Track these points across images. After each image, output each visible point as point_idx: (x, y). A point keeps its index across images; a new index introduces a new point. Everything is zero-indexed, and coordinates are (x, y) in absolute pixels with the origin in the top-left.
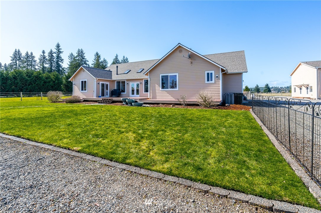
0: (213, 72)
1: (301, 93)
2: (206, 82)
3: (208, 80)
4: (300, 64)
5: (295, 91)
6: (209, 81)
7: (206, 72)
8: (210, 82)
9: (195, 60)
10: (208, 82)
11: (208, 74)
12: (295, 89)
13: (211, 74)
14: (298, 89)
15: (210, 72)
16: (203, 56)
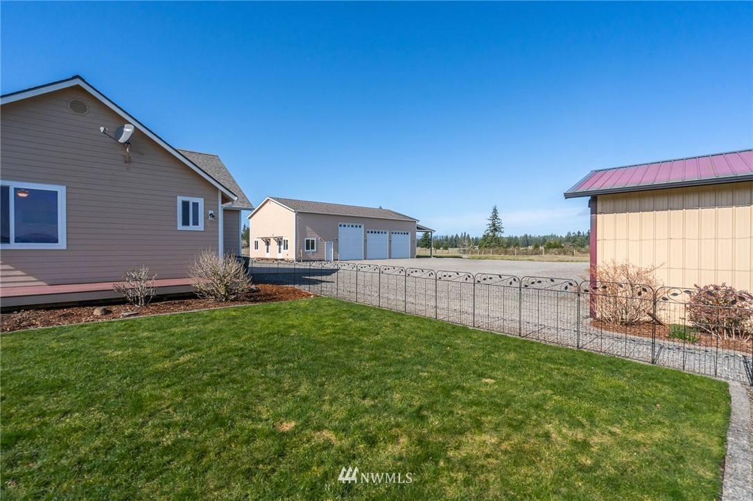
0: (201, 201)
1: (268, 252)
2: (180, 227)
3: (186, 222)
4: (268, 200)
5: (257, 247)
6: (188, 224)
7: (180, 199)
8: (191, 227)
9: (142, 154)
10: (185, 228)
11: (185, 204)
12: (256, 243)
13: (196, 205)
14: (262, 244)
15: (192, 200)
16: (176, 150)
